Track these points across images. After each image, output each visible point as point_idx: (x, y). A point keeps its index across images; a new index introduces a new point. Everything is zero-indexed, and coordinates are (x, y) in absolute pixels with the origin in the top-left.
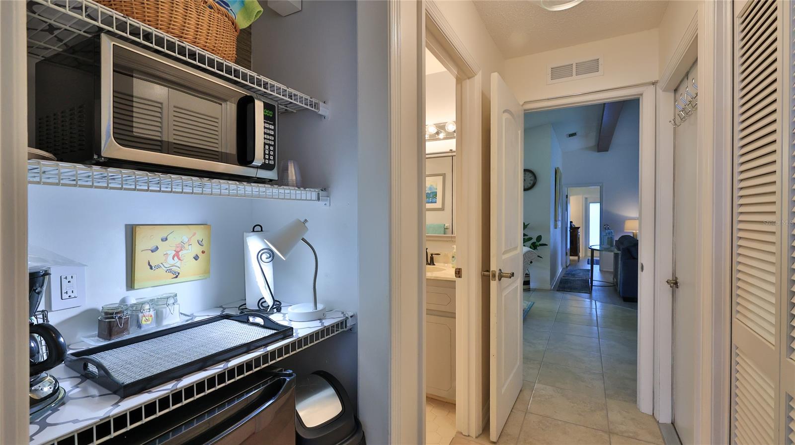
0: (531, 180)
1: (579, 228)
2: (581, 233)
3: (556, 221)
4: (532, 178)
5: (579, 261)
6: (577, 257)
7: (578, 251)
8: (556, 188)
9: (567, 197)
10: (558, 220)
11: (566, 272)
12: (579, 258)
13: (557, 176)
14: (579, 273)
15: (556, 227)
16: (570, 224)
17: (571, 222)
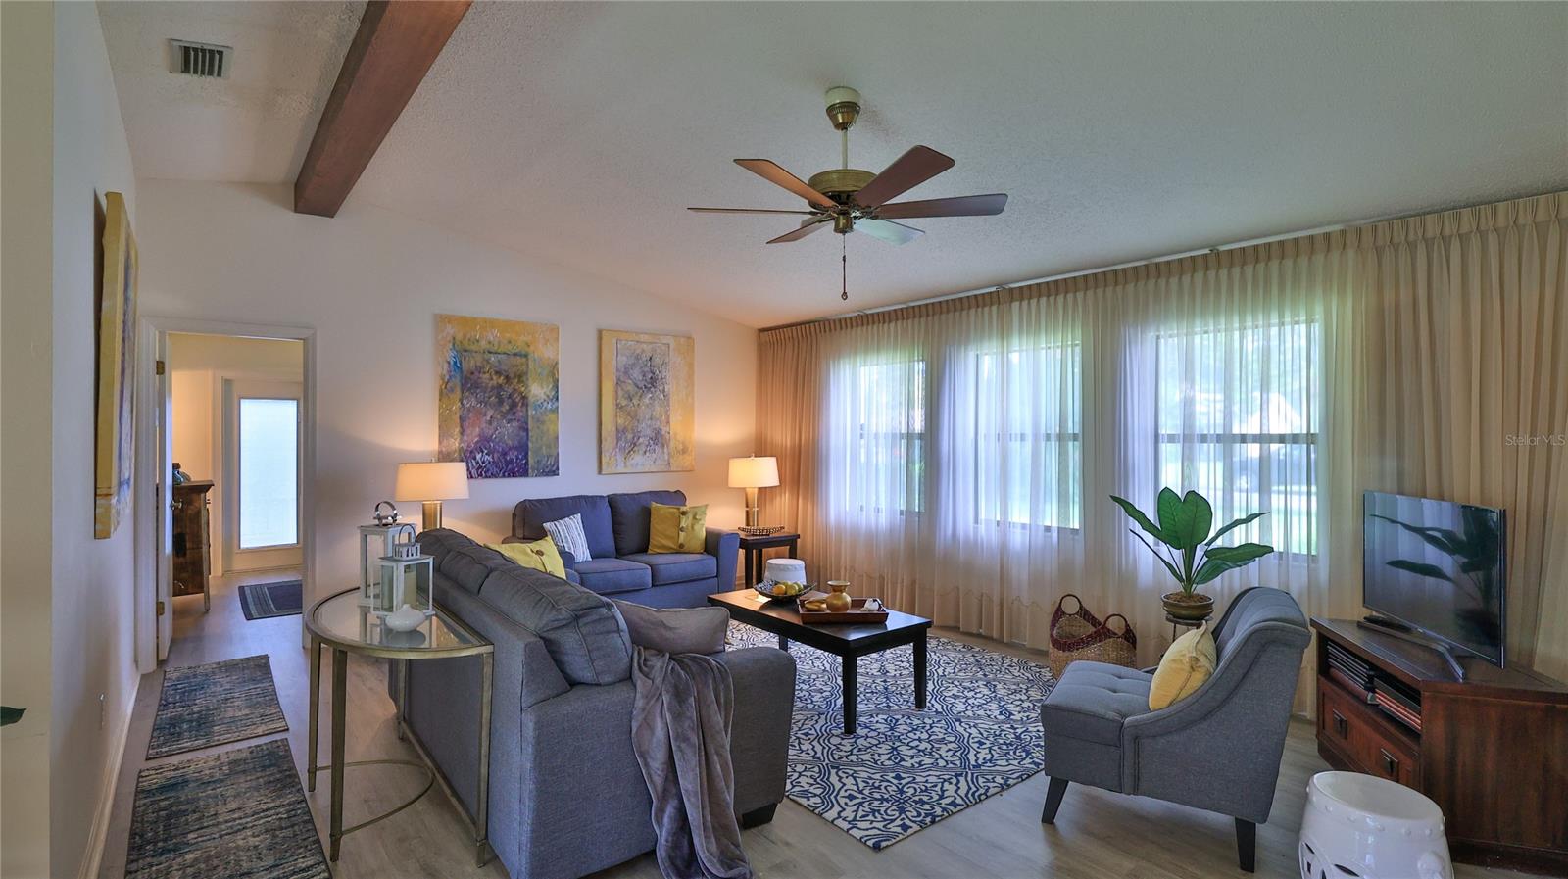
1: (206, 487)
6: (202, 595)
7: (205, 573)
8: (105, 304)
9: (160, 368)
10: (114, 490)
11: (164, 705)
12: (207, 597)
13: (104, 242)
14: (227, 699)
15: (100, 529)
16: (174, 474)
17: (176, 466)
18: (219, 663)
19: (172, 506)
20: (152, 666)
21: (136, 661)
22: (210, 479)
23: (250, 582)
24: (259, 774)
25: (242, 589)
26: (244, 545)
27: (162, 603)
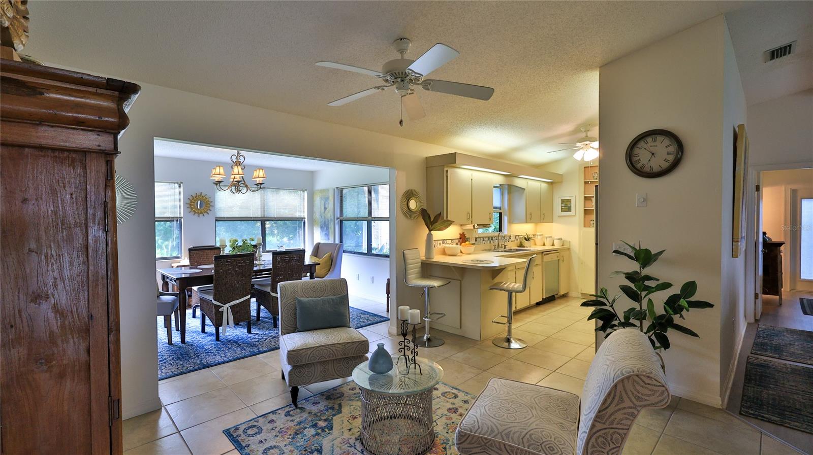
0: (669, 153)
1: (780, 244)
2: (785, 253)
3: (734, 240)
4: (673, 149)
5: (781, 305)
6: (778, 297)
7: (779, 286)
8: (737, 169)
9: (758, 188)
10: (740, 240)
11: (758, 336)
12: (781, 298)
13: (737, 144)
14: (791, 344)
15: (734, 255)
16: (763, 237)
17: (764, 233)
18: (787, 329)
19: (762, 251)
20: (753, 320)
21: (745, 316)
22: (782, 240)
23: (806, 297)
24: (807, 378)
25: (801, 300)
26: (802, 277)
27: (757, 294)
